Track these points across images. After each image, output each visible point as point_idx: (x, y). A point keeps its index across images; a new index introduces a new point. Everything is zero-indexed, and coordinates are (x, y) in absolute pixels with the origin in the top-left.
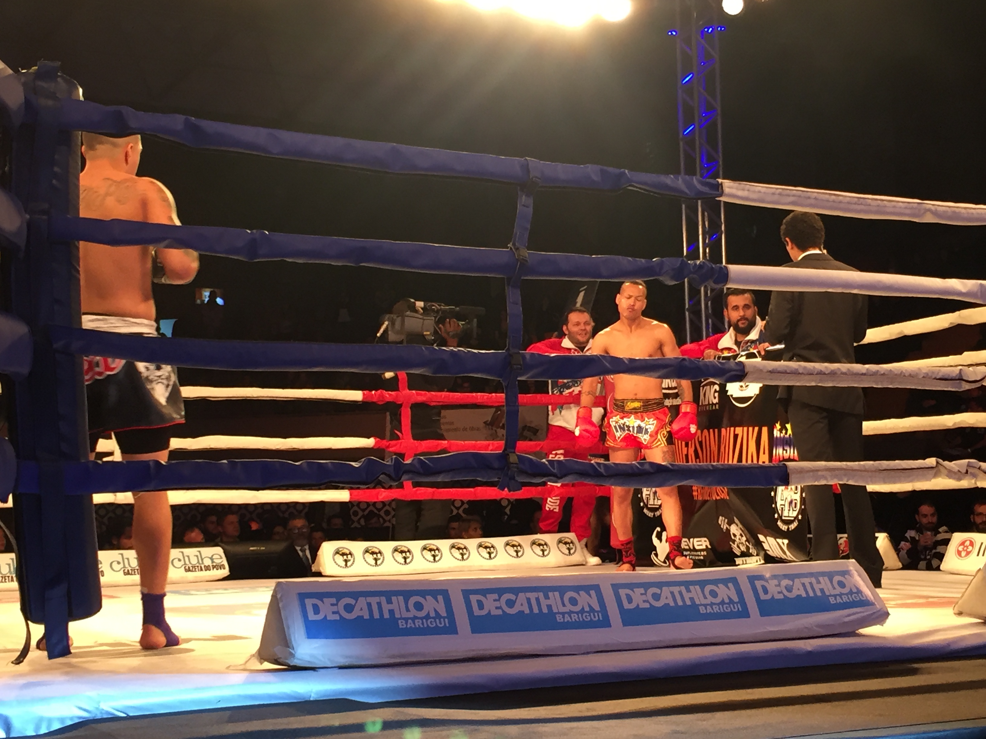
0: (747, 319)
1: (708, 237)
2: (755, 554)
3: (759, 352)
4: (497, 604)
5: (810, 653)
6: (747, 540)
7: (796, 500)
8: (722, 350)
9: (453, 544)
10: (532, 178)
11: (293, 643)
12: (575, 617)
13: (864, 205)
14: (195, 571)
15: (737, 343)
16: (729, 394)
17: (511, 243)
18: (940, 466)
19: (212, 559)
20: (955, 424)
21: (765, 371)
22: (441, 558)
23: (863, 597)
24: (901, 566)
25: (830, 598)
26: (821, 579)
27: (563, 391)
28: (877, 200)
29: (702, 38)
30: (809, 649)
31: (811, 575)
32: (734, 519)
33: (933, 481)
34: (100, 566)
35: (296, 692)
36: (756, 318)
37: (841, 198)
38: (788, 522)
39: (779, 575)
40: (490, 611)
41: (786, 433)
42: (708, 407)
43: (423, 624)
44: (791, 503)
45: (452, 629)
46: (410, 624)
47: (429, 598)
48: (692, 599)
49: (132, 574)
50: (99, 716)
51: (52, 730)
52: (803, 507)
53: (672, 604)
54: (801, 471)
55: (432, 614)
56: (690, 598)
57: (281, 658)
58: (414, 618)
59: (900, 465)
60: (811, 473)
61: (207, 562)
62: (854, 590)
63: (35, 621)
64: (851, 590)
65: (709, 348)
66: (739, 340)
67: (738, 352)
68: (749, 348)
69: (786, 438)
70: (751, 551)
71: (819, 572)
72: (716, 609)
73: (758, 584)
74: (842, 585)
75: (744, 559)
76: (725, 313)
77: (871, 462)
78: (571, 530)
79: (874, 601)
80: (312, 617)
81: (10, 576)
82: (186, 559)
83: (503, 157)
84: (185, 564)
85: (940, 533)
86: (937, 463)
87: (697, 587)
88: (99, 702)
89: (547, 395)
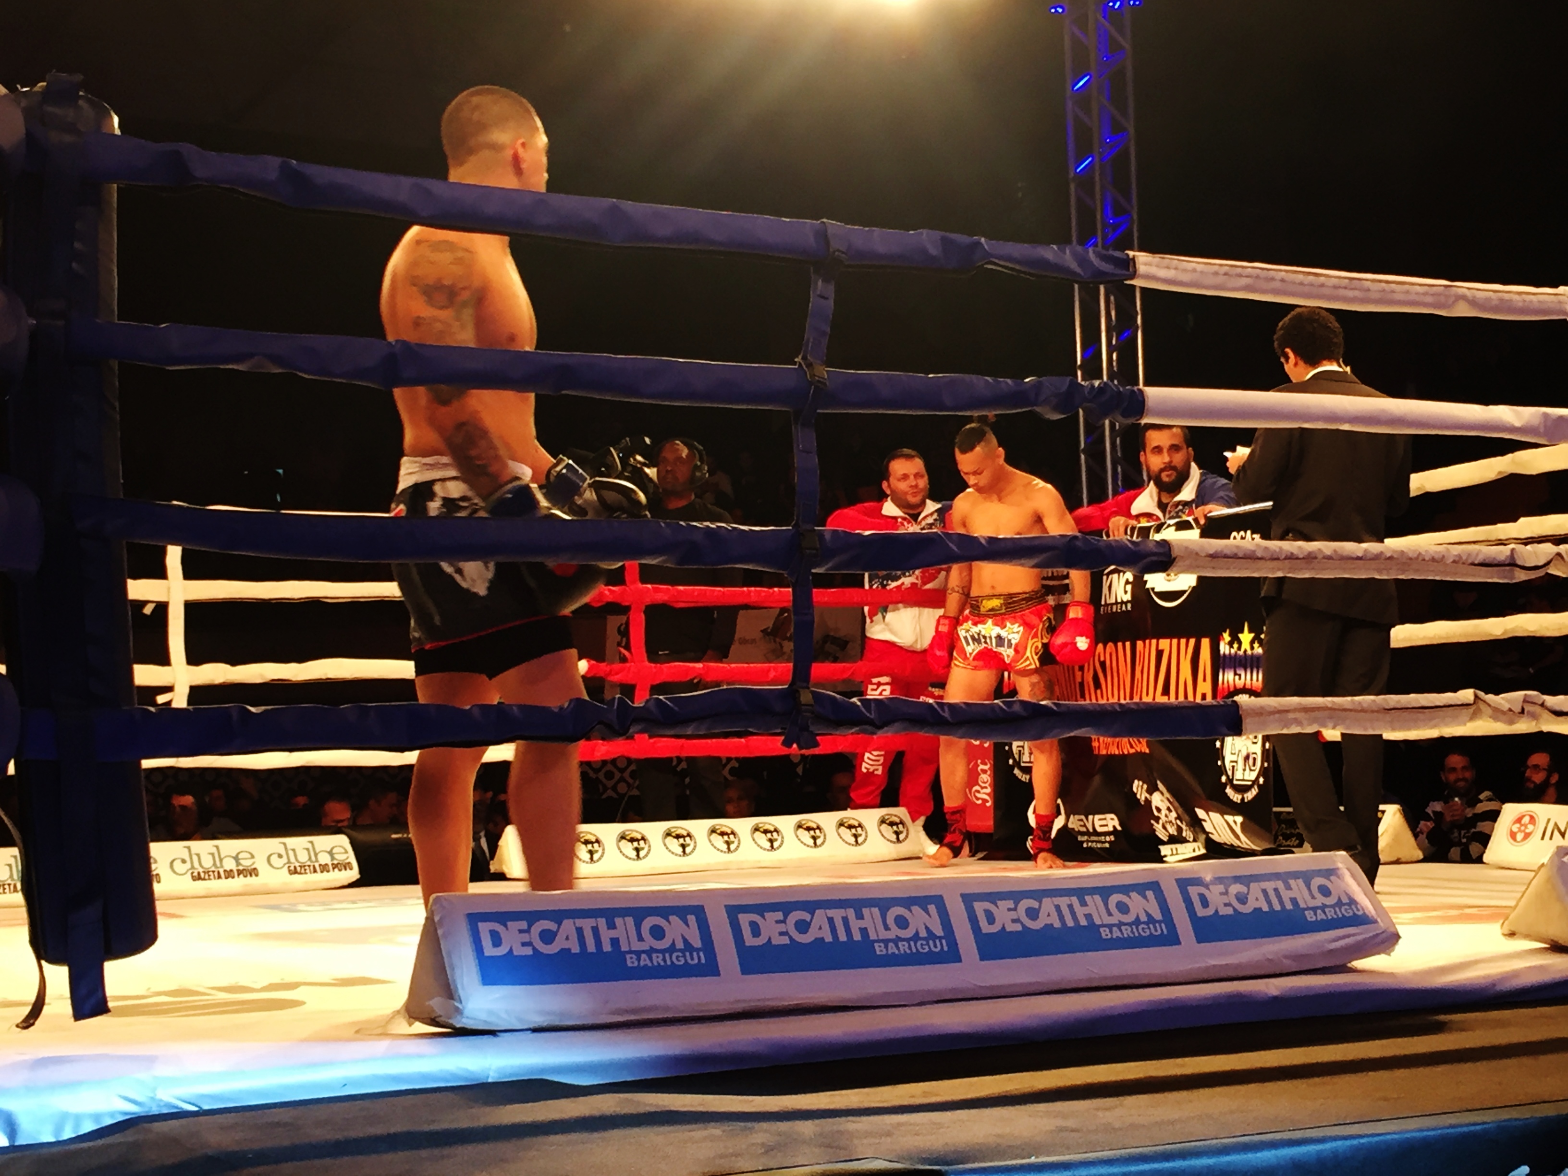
0: (1174, 468)
1: (1114, 334)
2: (1191, 840)
3: (1196, 520)
4: (782, 927)
5: (1275, 1000)
6: (1179, 818)
7: (1255, 753)
8: (1138, 517)
9: (714, 826)
10: (834, 252)
11: (461, 992)
12: (903, 947)
13: (1360, 290)
14: (306, 873)
15: (1162, 506)
16: (1148, 586)
17: (800, 357)
18: (1480, 702)
19: (331, 853)
20: (1505, 632)
21: (1203, 554)
22: (694, 849)
23: (1358, 910)
24: (1421, 856)
25: (1306, 912)
26: (1292, 882)
27: (887, 585)
28: (1380, 281)
29: (1104, 17)
30: (1274, 992)
31: (1277, 876)
32: (1157, 785)
33: (1469, 725)
34: (153, 866)
35: (467, 1070)
36: (1189, 467)
37: (1322, 279)
38: (1242, 789)
39: (1227, 878)
40: (770, 939)
41: (1239, 648)
42: (1114, 607)
43: (664, 960)
44: (1247, 758)
45: (711, 968)
46: (645, 960)
47: (673, 918)
48: (1088, 916)
49: (204, 879)
50: (155, 1111)
51: (81, 1133)
52: (1266, 765)
53: (1057, 924)
54: (1260, 713)
55: (680, 945)
56: (1085, 915)
57: (440, 1016)
58: (650, 952)
59: (1417, 700)
60: (1277, 716)
61: (324, 859)
62: (1345, 900)
63: (53, 961)
64: (1339, 899)
65: (1116, 513)
66: (1165, 501)
67: (1163, 521)
68: (1180, 514)
69: (1241, 656)
70: (1184, 834)
71: (1289, 873)
72: (1127, 931)
73: (1193, 891)
74: (1325, 891)
75: (1173, 846)
76: (1142, 459)
77: (1372, 697)
78: (901, 802)
79: (1375, 917)
80: (489, 950)
81: (12, 883)
82: (291, 853)
83: (788, 220)
84: (289, 862)
85: (1481, 801)
86: (1476, 696)
87: (1097, 898)
88: (154, 1089)
89: (861, 590)
